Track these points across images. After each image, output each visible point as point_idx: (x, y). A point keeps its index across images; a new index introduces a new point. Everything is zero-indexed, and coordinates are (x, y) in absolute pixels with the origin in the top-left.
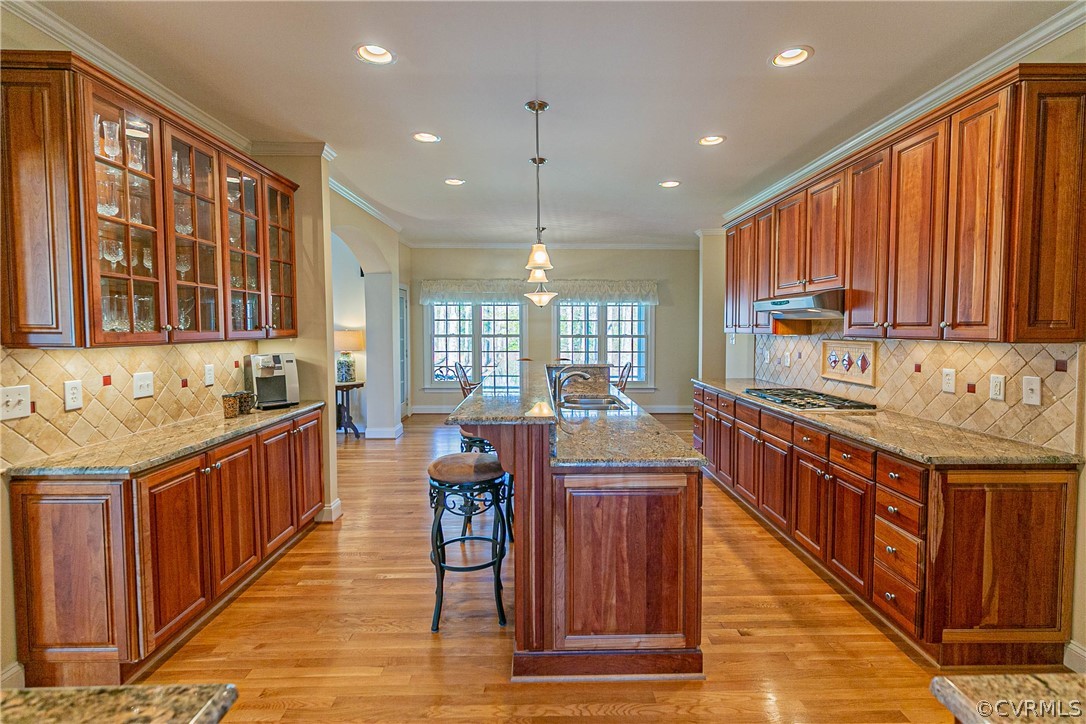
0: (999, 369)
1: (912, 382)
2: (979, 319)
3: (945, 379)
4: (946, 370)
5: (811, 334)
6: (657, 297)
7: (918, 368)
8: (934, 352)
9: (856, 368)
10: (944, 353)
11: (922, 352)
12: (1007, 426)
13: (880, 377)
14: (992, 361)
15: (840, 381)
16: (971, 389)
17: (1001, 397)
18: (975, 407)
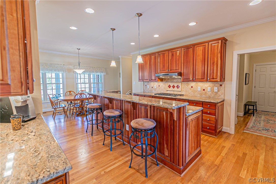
0: (209, 86)
1: (191, 90)
2: (216, 78)
3: (198, 89)
4: (198, 87)
5: (163, 81)
6: (105, 72)
7: (192, 87)
8: (196, 84)
9: (176, 88)
10: (198, 84)
11: (193, 84)
12: (211, 96)
13: (182, 89)
14: (208, 85)
15: (172, 91)
16: (204, 90)
17: (210, 91)
18: (205, 93)
